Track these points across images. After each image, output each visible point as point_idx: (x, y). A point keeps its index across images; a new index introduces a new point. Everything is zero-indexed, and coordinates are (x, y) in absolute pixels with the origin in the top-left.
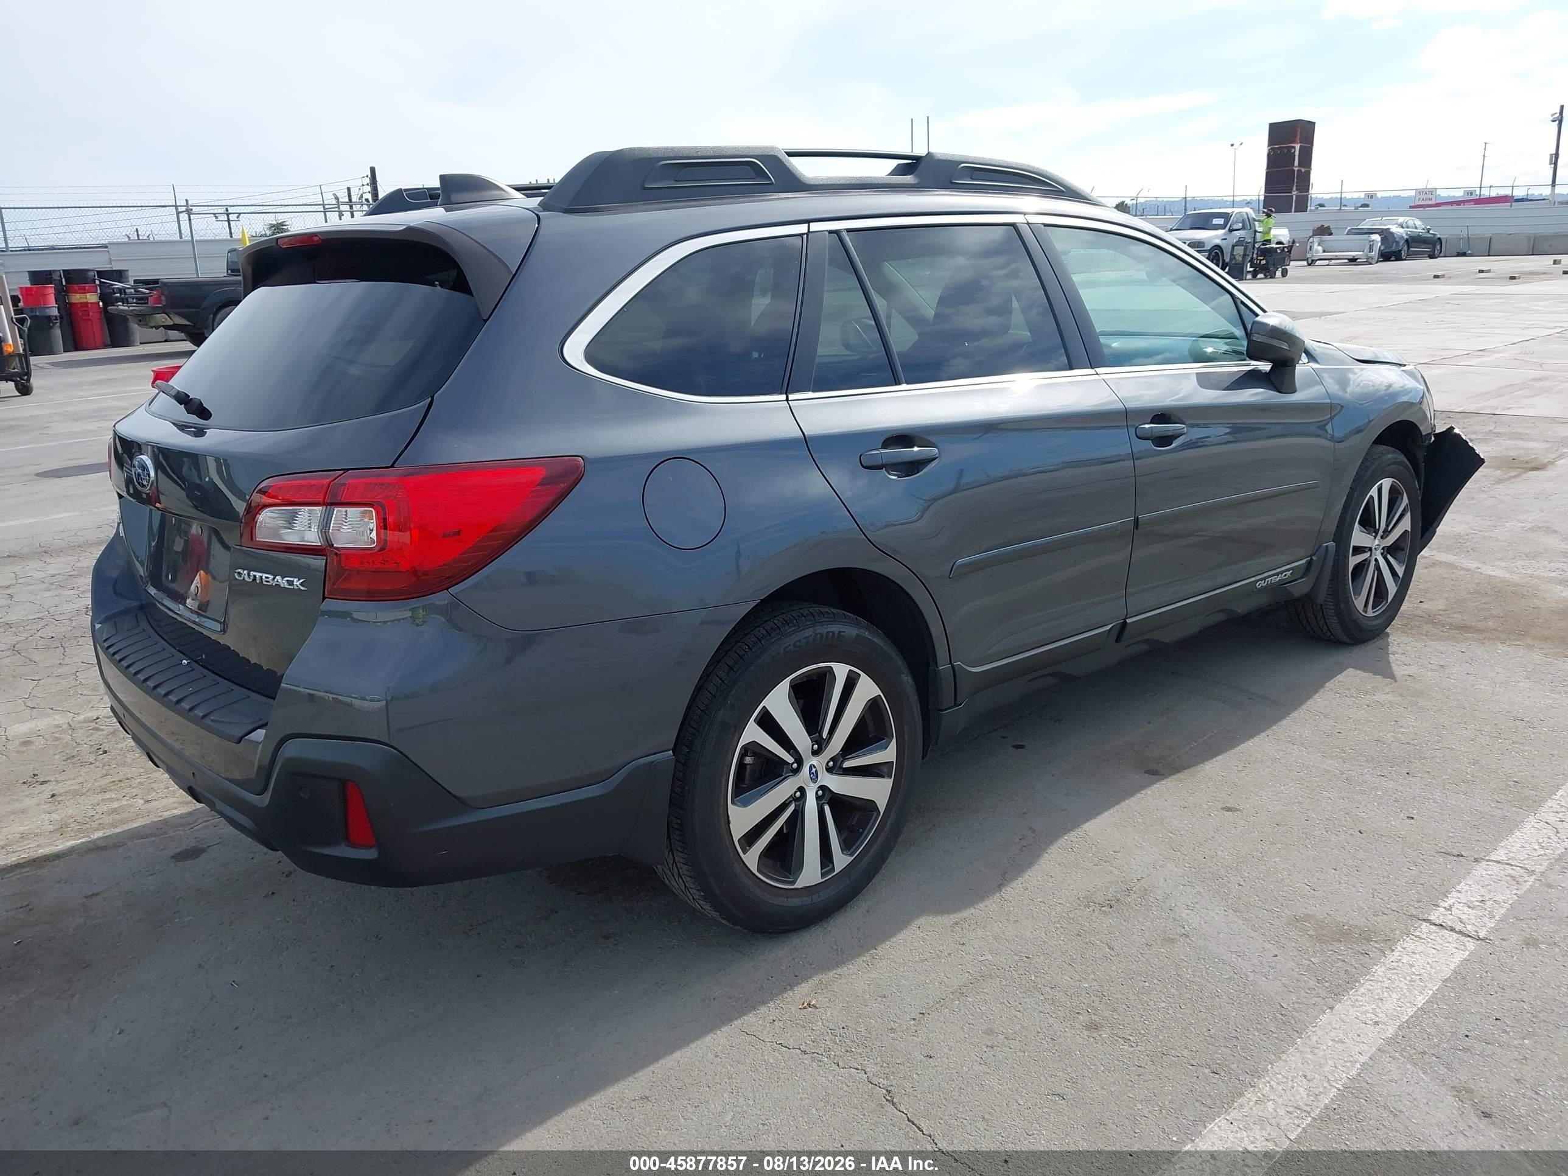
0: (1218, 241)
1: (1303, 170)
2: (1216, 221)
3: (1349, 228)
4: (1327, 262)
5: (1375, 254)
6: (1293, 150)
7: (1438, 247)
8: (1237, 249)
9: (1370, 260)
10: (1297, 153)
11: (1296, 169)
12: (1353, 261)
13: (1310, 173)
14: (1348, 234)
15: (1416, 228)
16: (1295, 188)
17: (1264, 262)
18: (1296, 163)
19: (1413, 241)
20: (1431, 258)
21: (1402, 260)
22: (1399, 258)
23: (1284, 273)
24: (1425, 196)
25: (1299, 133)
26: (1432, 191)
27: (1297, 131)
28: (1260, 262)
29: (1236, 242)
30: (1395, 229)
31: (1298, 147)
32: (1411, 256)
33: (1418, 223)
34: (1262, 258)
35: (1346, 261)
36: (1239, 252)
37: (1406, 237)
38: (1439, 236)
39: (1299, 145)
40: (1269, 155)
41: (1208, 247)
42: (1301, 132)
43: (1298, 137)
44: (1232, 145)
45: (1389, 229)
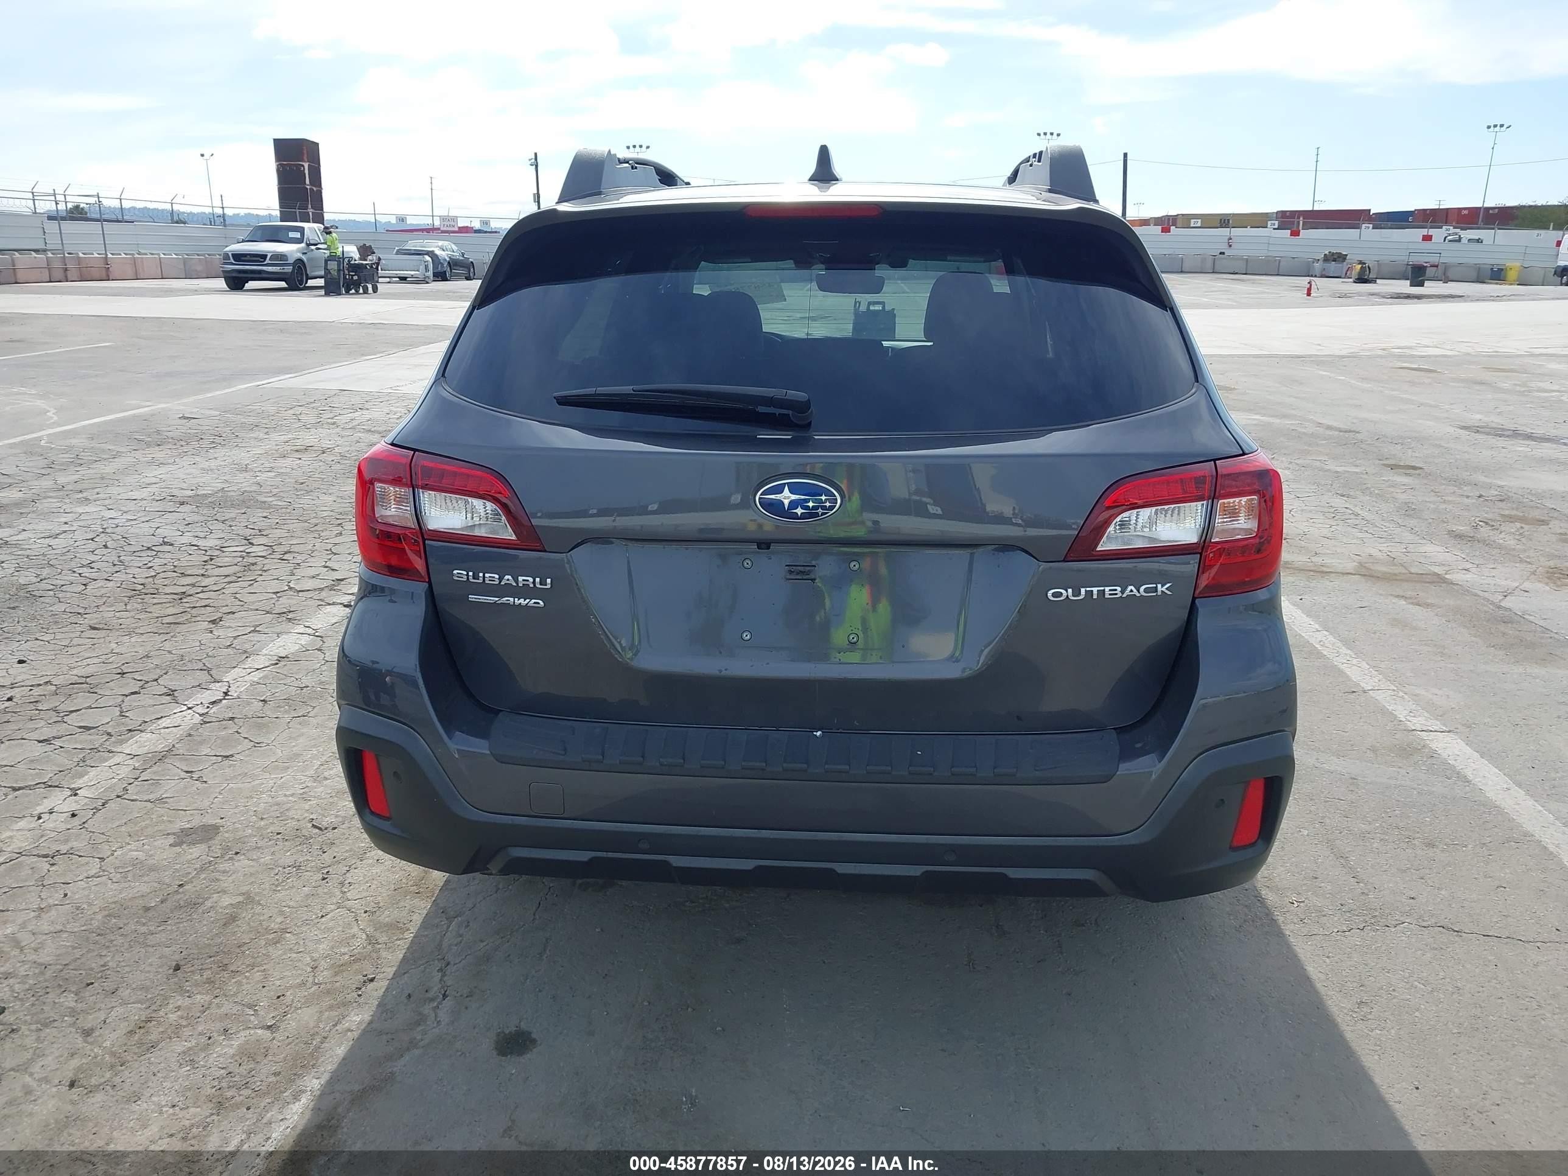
0: (300, 255)
1: (315, 189)
2: (292, 235)
3: (397, 248)
4: (388, 280)
5: (430, 274)
6: (302, 169)
7: (472, 269)
8: (330, 264)
9: (427, 280)
10: (307, 172)
11: (308, 187)
12: (403, 279)
13: (321, 193)
14: (397, 254)
15: (453, 252)
16: (310, 206)
17: (355, 278)
18: (307, 181)
19: (453, 264)
20: (468, 280)
21: (447, 280)
22: (445, 279)
23: (375, 290)
24: (448, 223)
25: (305, 152)
26: (454, 219)
27: (303, 149)
28: (352, 278)
29: (328, 257)
30: (438, 252)
31: (306, 165)
32: (457, 277)
33: (455, 247)
34: (353, 274)
35: (398, 279)
36: (333, 267)
37: (448, 259)
38: (471, 260)
39: (307, 164)
40: (278, 171)
41: (291, 261)
42: (307, 152)
43: (306, 156)
44: (202, 155)
45: (433, 251)
